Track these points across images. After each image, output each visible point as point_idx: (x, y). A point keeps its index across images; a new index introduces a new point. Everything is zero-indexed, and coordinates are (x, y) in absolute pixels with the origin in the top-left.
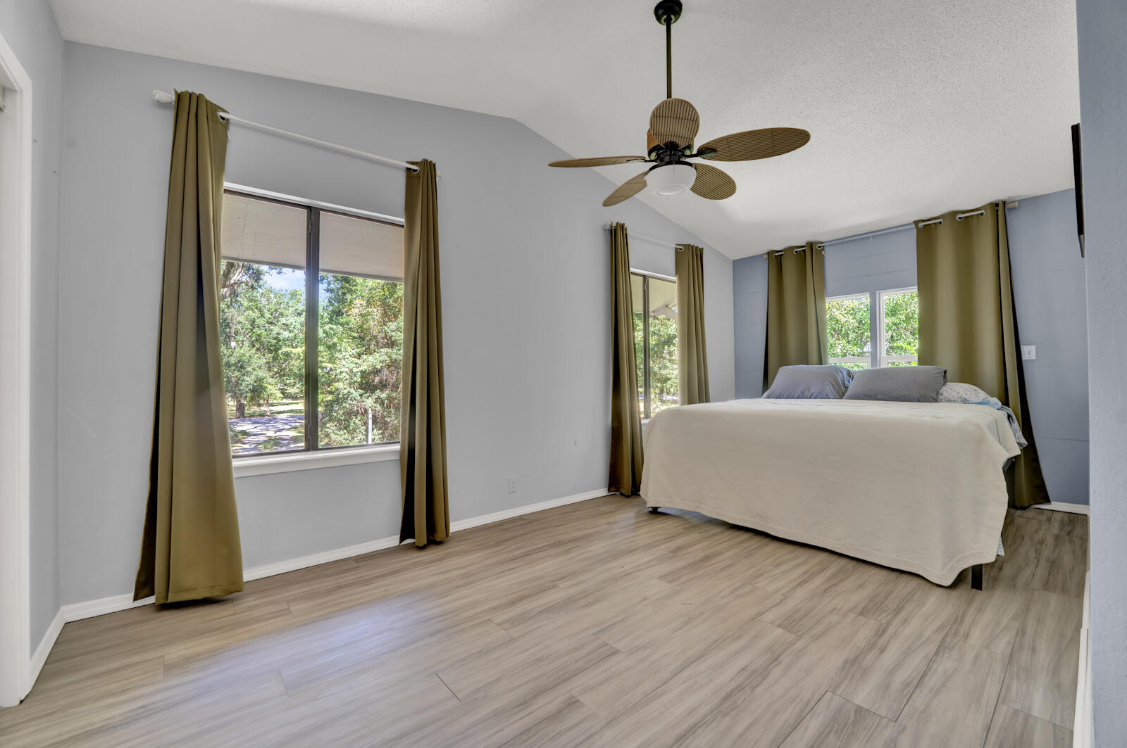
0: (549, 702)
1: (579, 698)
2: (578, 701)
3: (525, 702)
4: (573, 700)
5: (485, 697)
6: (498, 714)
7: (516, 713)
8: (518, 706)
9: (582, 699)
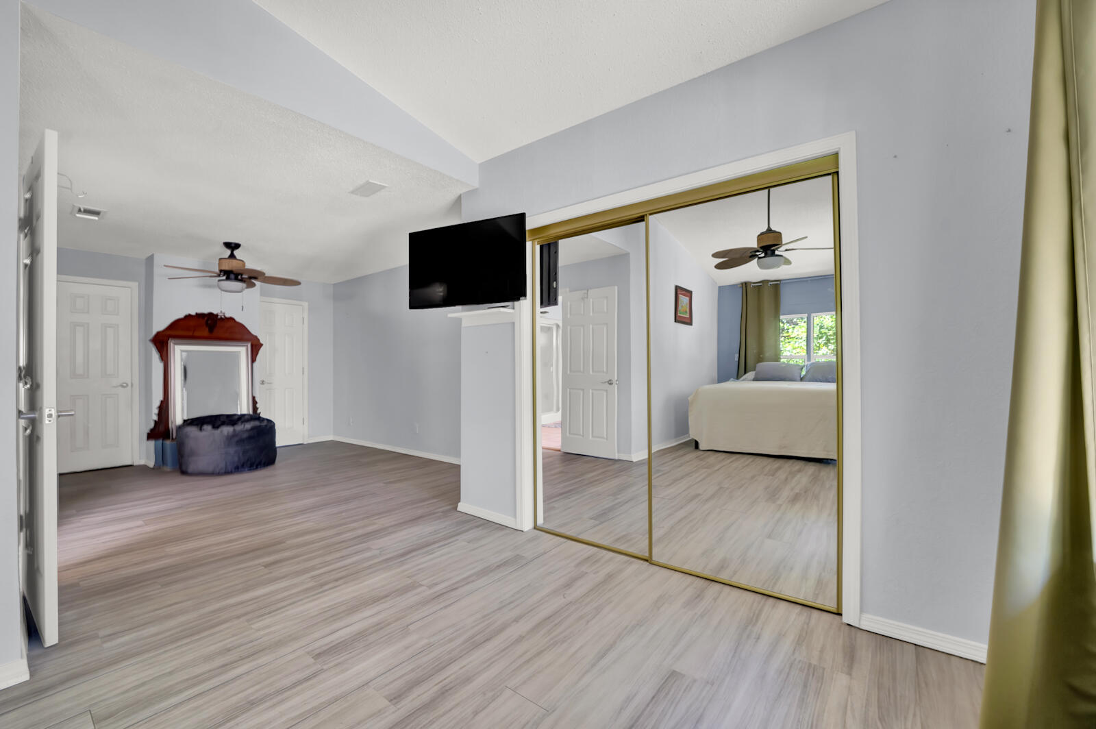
0: (419, 696)
1: (389, 703)
2: (391, 701)
3: (443, 693)
4: (395, 701)
5: (484, 694)
6: (468, 680)
7: (451, 682)
8: (450, 689)
9: (387, 703)
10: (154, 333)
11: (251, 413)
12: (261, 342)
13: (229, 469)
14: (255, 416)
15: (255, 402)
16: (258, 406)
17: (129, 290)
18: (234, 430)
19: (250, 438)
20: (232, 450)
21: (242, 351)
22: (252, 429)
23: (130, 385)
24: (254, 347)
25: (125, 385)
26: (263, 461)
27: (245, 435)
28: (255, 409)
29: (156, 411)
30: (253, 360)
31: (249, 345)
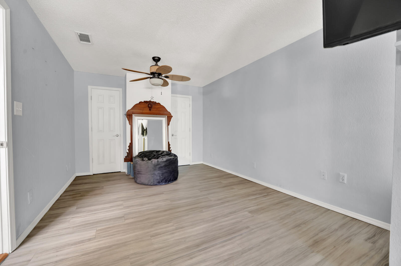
10: (127, 110)
11: (167, 150)
12: (172, 115)
13: (155, 183)
14: (169, 153)
15: (169, 145)
16: (170, 146)
17: (119, 91)
18: (158, 161)
19: (165, 166)
20: (157, 172)
21: (164, 120)
22: (166, 161)
23: (119, 135)
24: (168, 118)
25: (117, 135)
26: (172, 179)
27: (163, 165)
28: (169, 148)
29: (128, 148)
30: (168, 125)
31: (167, 117)
